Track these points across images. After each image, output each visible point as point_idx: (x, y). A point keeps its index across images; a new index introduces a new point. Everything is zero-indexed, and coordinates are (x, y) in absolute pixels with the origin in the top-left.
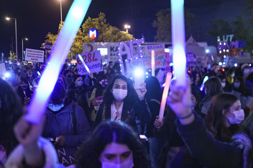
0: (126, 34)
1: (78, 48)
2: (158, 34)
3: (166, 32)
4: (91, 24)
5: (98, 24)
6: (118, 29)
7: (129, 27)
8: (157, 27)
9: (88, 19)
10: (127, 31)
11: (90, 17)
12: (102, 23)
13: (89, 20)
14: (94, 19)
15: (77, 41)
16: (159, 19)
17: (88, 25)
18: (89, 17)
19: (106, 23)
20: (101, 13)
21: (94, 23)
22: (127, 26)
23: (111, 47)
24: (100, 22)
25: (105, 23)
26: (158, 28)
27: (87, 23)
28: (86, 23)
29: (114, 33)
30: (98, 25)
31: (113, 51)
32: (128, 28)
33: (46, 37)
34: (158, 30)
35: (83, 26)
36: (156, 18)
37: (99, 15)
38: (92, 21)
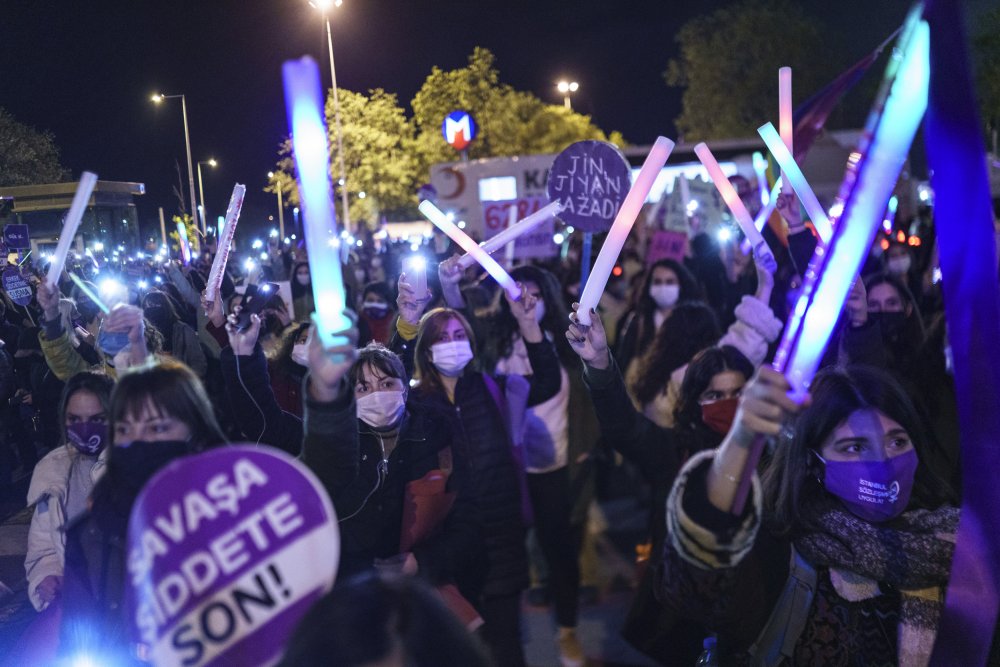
0: (566, 114)
1: (396, 180)
2: (688, 110)
3: (717, 98)
4: (442, 93)
5: (468, 89)
6: (537, 101)
7: (574, 87)
8: (683, 84)
9: (431, 74)
10: (568, 102)
11: (439, 68)
12: (483, 84)
13: (434, 81)
14: (453, 74)
15: (390, 155)
16: (690, 54)
17: (433, 96)
18: (435, 67)
19: (499, 85)
20: (477, 49)
21: (453, 88)
22: (566, 87)
23: (527, 174)
24: (474, 82)
25: (493, 86)
26: (686, 88)
27: (427, 90)
28: (424, 93)
29: (524, 116)
30: (471, 94)
31: (536, 185)
32: (570, 91)
33: (281, 149)
34: (687, 94)
35: (416, 103)
36: (676, 52)
37: (471, 58)
38: (445, 80)
